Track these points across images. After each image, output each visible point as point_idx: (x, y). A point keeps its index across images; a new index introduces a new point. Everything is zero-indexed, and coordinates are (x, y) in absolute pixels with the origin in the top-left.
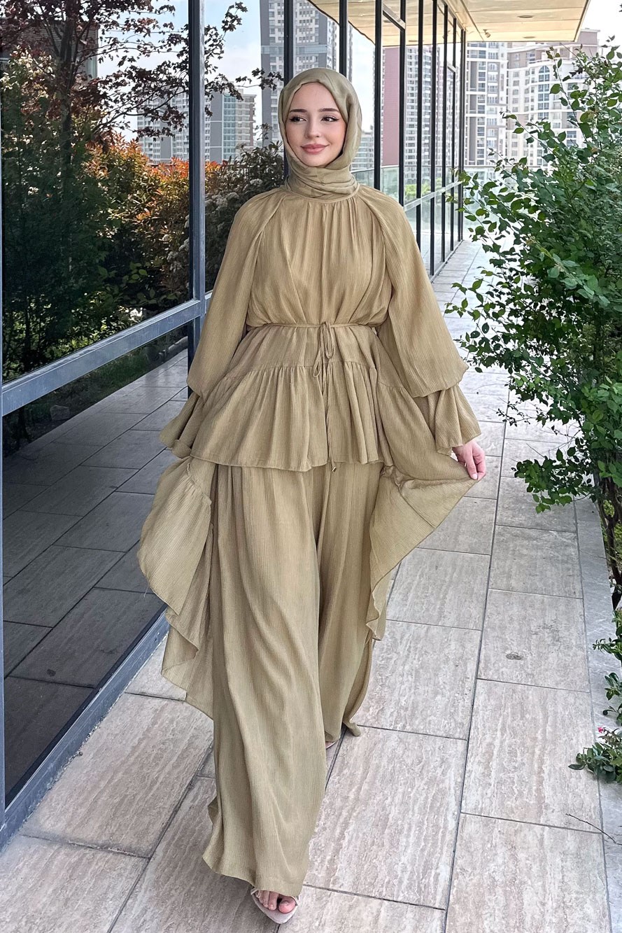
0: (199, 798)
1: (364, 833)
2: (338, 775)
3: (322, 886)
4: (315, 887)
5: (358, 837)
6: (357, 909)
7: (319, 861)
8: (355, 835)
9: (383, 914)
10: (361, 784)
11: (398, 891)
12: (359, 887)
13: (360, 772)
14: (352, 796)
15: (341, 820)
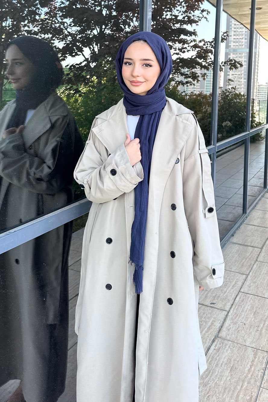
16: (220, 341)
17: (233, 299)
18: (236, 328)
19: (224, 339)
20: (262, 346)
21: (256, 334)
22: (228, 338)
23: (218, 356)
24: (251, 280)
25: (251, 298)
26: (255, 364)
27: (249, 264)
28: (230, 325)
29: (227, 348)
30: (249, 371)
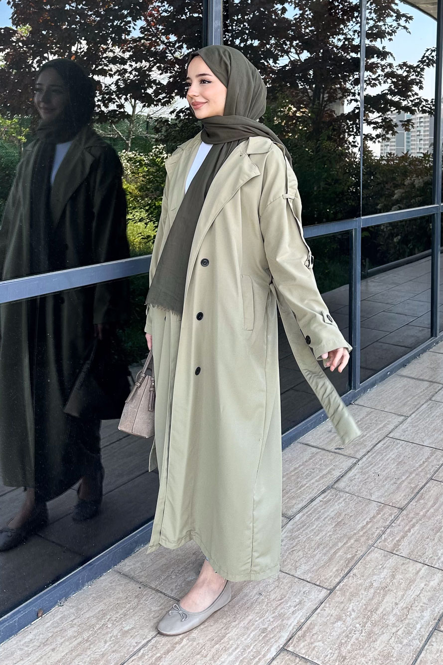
0: (327, 498)
1: (423, 532)
2: (416, 502)
3: (388, 551)
4: (385, 550)
5: (419, 533)
6: (407, 566)
7: (391, 539)
8: (417, 532)
9: (423, 571)
10: (430, 509)
11: (436, 563)
12: (412, 556)
13: (430, 504)
14: (421, 513)
15: (411, 523)
16: (333, 492)
17: (372, 445)
18: (364, 479)
19: (340, 491)
20: (394, 501)
21: (392, 487)
22: (347, 490)
23: (324, 509)
24: (411, 423)
25: (401, 446)
26: (375, 520)
27: (415, 403)
28: (356, 475)
29: (340, 501)
30: (363, 528)
